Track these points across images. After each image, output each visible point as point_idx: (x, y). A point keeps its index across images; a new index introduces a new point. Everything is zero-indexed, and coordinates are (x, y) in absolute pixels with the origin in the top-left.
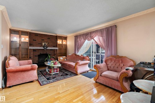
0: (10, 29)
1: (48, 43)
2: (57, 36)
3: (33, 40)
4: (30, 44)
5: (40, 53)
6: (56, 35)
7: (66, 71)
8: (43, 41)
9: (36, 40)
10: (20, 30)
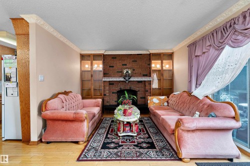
0: (81, 54)
1: (134, 70)
2: (150, 54)
3: (110, 67)
4: (104, 74)
5: (120, 88)
6: (148, 53)
7: (156, 134)
8: (125, 66)
9: (113, 67)
10: (91, 54)
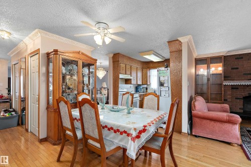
0: (195, 59)
3: (232, 69)
4: (225, 77)
9: (237, 68)
10: (208, 57)
